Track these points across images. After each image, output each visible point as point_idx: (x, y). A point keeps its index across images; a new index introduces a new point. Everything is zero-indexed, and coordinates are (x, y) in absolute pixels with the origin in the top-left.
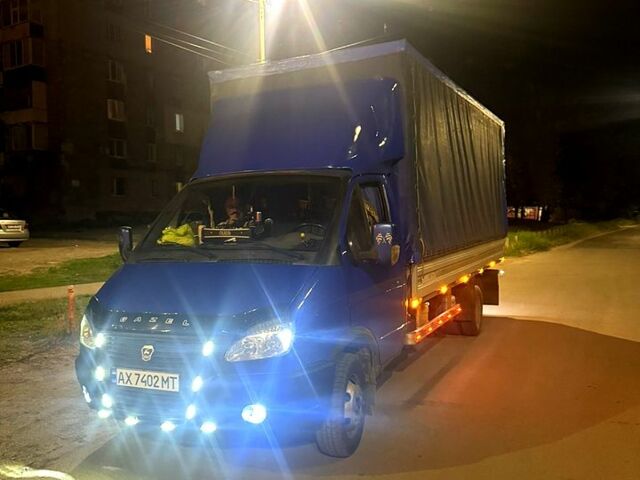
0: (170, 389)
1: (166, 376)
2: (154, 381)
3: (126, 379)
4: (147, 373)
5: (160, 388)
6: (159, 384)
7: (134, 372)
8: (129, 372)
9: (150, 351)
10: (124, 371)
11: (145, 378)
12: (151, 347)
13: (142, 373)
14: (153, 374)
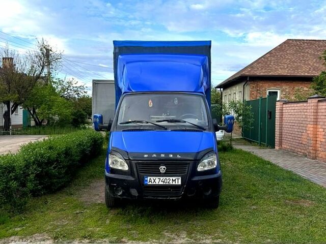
0: (177, 183)
1: (174, 178)
2: (168, 181)
3: (153, 181)
4: (164, 178)
5: (171, 183)
6: (171, 182)
7: (157, 178)
8: (154, 178)
9: (164, 168)
10: (152, 178)
11: (164, 180)
12: (164, 167)
13: (162, 178)
14: (168, 178)
